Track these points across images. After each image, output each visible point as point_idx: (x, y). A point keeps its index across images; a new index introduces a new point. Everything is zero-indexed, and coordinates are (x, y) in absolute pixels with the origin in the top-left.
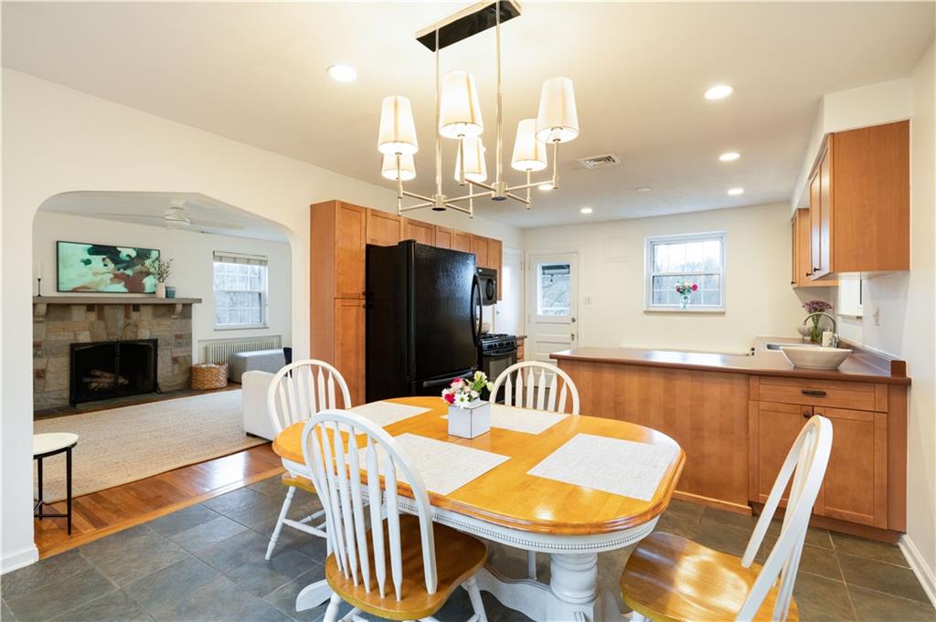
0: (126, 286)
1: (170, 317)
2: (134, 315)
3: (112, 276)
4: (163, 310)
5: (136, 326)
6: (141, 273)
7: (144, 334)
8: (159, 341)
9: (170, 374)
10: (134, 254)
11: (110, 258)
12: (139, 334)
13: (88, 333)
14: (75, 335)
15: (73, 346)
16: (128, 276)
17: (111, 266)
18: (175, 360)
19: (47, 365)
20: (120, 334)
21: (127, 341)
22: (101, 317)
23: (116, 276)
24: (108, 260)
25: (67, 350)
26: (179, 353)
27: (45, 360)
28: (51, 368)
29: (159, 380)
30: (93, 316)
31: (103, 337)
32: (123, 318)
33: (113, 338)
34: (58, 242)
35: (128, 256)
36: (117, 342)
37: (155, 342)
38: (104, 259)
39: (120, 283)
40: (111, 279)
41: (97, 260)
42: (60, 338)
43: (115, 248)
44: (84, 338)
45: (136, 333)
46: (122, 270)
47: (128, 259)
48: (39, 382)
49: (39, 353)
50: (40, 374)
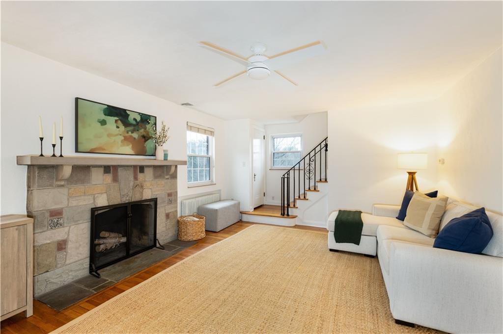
0: (133, 148)
1: (164, 177)
2: (141, 176)
3: (123, 138)
4: (160, 172)
5: (142, 186)
6: (144, 137)
7: (147, 195)
8: (158, 199)
9: (164, 229)
10: (139, 118)
11: (120, 120)
12: (144, 195)
13: (105, 196)
14: (94, 199)
15: (93, 210)
16: (135, 138)
17: (122, 128)
18: (167, 216)
19: (68, 235)
20: (130, 195)
21: (134, 202)
22: (115, 179)
23: (126, 139)
24: (119, 122)
25: (88, 216)
26: (169, 209)
27: (66, 229)
28: (72, 237)
29: (158, 236)
30: (109, 178)
31: (117, 200)
32: (132, 179)
33: (125, 200)
34: (77, 99)
35: (135, 119)
36: (129, 203)
37: (155, 201)
38: (116, 121)
39: (128, 145)
40: (122, 142)
41: (111, 120)
42: (81, 203)
43: (125, 110)
44: (102, 201)
45: (142, 193)
46: (130, 133)
47: (134, 123)
48: (60, 255)
49: (61, 221)
50: (61, 246)
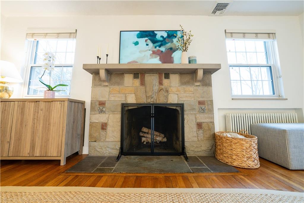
0: (160, 60)
1: (193, 84)
2: (165, 81)
3: (152, 52)
4: (187, 78)
5: (167, 91)
6: (171, 49)
7: (173, 99)
8: (185, 105)
9: (195, 139)
10: (165, 35)
11: (149, 39)
12: (169, 99)
13: (133, 95)
14: (126, 97)
15: (124, 106)
16: (162, 51)
17: (151, 44)
18: (199, 126)
19: (108, 120)
20: (155, 97)
21: (158, 104)
22: (143, 83)
23: (154, 52)
24: (149, 40)
25: (119, 109)
26: (202, 118)
27: (107, 115)
28: (110, 123)
29: (187, 144)
30: (137, 82)
31: (143, 100)
32: (157, 84)
33: (150, 101)
34: (121, 32)
35: (162, 37)
36: (152, 104)
37: (182, 106)
38: (146, 41)
39: (156, 57)
40: (151, 55)
41: (142, 41)
42: (117, 99)
43: (153, 31)
44: (131, 100)
45: (167, 97)
46: (158, 48)
47: (162, 39)
48: (103, 133)
49: (104, 109)
50: (104, 126)
